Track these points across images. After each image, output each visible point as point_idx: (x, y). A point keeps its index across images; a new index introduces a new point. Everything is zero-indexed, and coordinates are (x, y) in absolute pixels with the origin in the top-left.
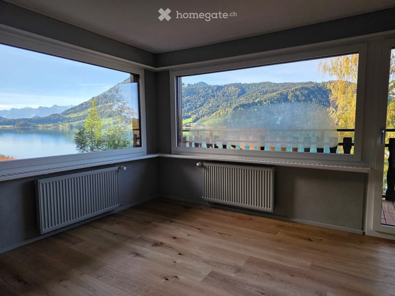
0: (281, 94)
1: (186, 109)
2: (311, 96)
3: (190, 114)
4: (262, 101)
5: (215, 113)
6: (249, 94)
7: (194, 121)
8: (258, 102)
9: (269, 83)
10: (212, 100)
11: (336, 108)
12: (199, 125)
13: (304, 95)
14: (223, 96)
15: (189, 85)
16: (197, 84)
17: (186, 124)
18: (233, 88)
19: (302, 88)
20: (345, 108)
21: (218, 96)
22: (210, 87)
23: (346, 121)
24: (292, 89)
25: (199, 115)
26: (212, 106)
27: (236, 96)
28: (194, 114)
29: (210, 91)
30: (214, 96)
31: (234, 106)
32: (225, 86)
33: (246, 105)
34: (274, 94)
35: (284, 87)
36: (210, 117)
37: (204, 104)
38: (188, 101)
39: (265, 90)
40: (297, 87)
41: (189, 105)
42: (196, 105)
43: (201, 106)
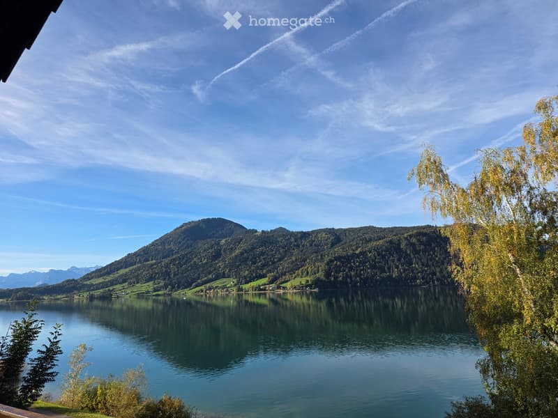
0: (391, 242)
1: (260, 264)
2: (433, 245)
3: (264, 271)
4: (365, 252)
5: (301, 269)
6: (346, 243)
7: (271, 282)
8: (360, 252)
9: (373, 227)
10: (296, 251)
11: (460, 265)
12: (279, 287)
13: (421, 243)
14: (311, 245)
15: (263, 231)
16: (275, 231)
17: (259, 286)
18: (324, 235)
19: (418, 234)
20: (475, 267)
21: (303, 246)
22: (292, 234)
23: (481, 286)
24: (405, 235)
25: (277, 273)
26: (296, 260)
27: (329, 246)
28: (270, 271)
29: (293, 240)
30: (298, 246)
31: (327, 259)
32: (313, 232)
33: (344, 258)
34: (381, 242)
35: (394, 233)
36: (294, 275)
37: (284, 257)
38: (262, 253)
39: (367, 236)
40: (411, 233)
41: (264, 259)
42: (274, 259)
43: (280, 259)
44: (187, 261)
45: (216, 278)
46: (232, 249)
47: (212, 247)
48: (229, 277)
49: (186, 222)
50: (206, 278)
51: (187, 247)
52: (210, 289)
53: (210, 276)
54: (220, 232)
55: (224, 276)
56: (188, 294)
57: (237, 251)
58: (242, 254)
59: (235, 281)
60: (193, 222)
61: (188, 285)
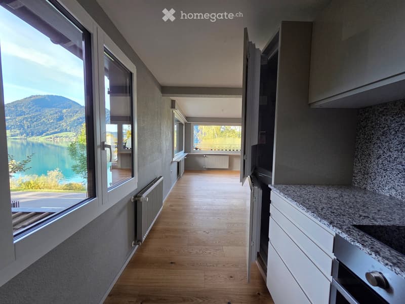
44: (37, 119)
45: (61, 131)
46: (71, 115)
47: (56, 113)
48: (70, 131)
49: (34, 95)
50: (53, 131)
51: (37, 111)
52: (57, 137)
53: (56, 130)
54: (62, 105)
55: (66, 131)
56: (41, 139)
57: (75, 118)
58: (78, 119)
59: (74, 134)
60: (39, 95)
61: (41, 134)
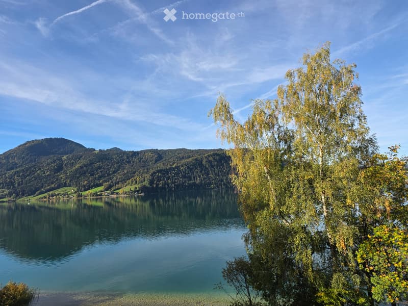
0: (196, 159)
1: (97, 176)
2: (223, 162)
3: (101, 182)
4: (179, 166)
5: (131, 179)
6: (166, 160)
7: (106, 190)
8: (176, 167)
9: (185, 149)
10: (127, 166)
11: (237, 174)
12: (113, 193)
13: (216, 160)
14: (140, 161)
15: (100, 150)
16: (111, 150)
17: (97, 193)
18: (150, 154)
19: (214, 154)
20: (245, 176)
21: (134, 162)
22: (125, 153)
23: (248, 188)
24: (206, 155)
25: (112, 182)
26: (127, 172)
27: (154, 162)
28: (106, 181)
29: (125, 157)
30: (129, 162)
31: (151, 171)
32: (141, 151)
33: (164, 170)
34: (190, 159)
35: (199, 154)
36: (125, 184)
37: (118, 170)
38: (99, 168)
39: (181, 156)
40: (209, 154)
41: (101, 172)
42: (109, 172)
43: (114, 172)
44: (30, 173)
45: (59, 187)
46: (73, 163)
47: (54, 162)
48: (70, 186)
49: (30, 140)
50: (48, 187)
51: (31, 161)
52: (53, 196)
53: (53, 186)
54: (62, 150)
55: (65, 185)
56: (33, 200)
57: (77, 166)
58: (82, 167)
59: (75, 189)
60: (36, 140)
61: (32, 193)
